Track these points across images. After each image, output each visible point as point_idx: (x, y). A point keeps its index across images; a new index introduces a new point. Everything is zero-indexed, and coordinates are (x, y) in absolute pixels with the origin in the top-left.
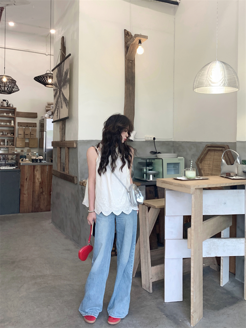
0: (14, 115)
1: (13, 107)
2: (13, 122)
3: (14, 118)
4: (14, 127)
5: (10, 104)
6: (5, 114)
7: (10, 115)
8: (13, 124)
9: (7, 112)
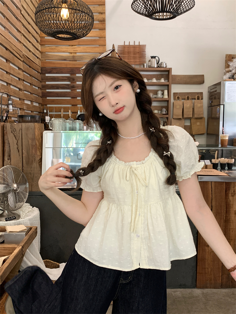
0: (168, 81)
1: (166, 67)
2: (166, 92)
3: (168, 85)
4: (168, 101)
5: (161, 63)
6: (154, 80)
7: (162, 80)
8: (166, 97)
9: (158, 78)
